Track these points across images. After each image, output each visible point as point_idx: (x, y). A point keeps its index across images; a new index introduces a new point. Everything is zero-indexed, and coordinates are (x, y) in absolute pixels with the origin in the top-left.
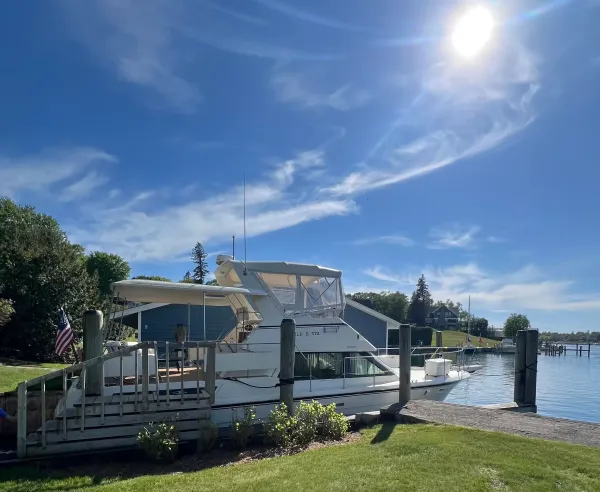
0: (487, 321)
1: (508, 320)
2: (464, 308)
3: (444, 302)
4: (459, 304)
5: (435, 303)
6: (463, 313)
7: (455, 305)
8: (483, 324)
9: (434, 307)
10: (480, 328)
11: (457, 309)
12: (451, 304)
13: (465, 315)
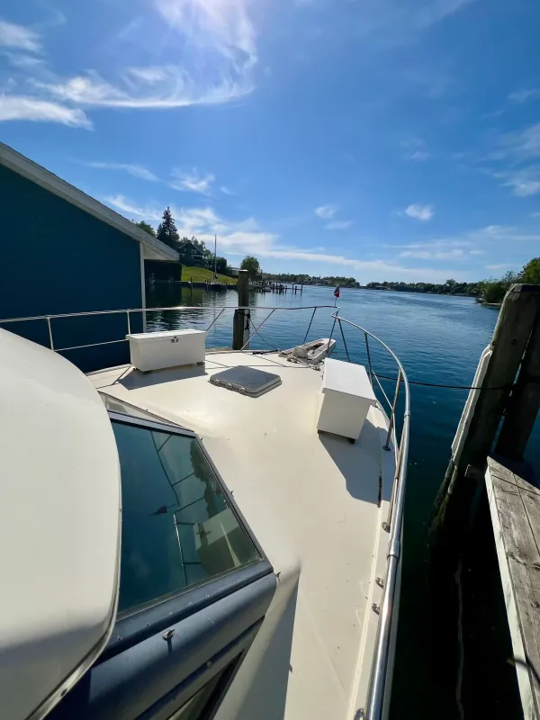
0: (226, 261)
1: (244, 261)
2: (207, 247)
3: (190, 238)
4: (203, 243)
5: (181, 238)
6: (207, 251)
7: (200, 243)
8: (223, 262)
9: (181, 243)
10: (220, 266)
11: (201, 246)
12: (196, 242)
13: (208, 253)
